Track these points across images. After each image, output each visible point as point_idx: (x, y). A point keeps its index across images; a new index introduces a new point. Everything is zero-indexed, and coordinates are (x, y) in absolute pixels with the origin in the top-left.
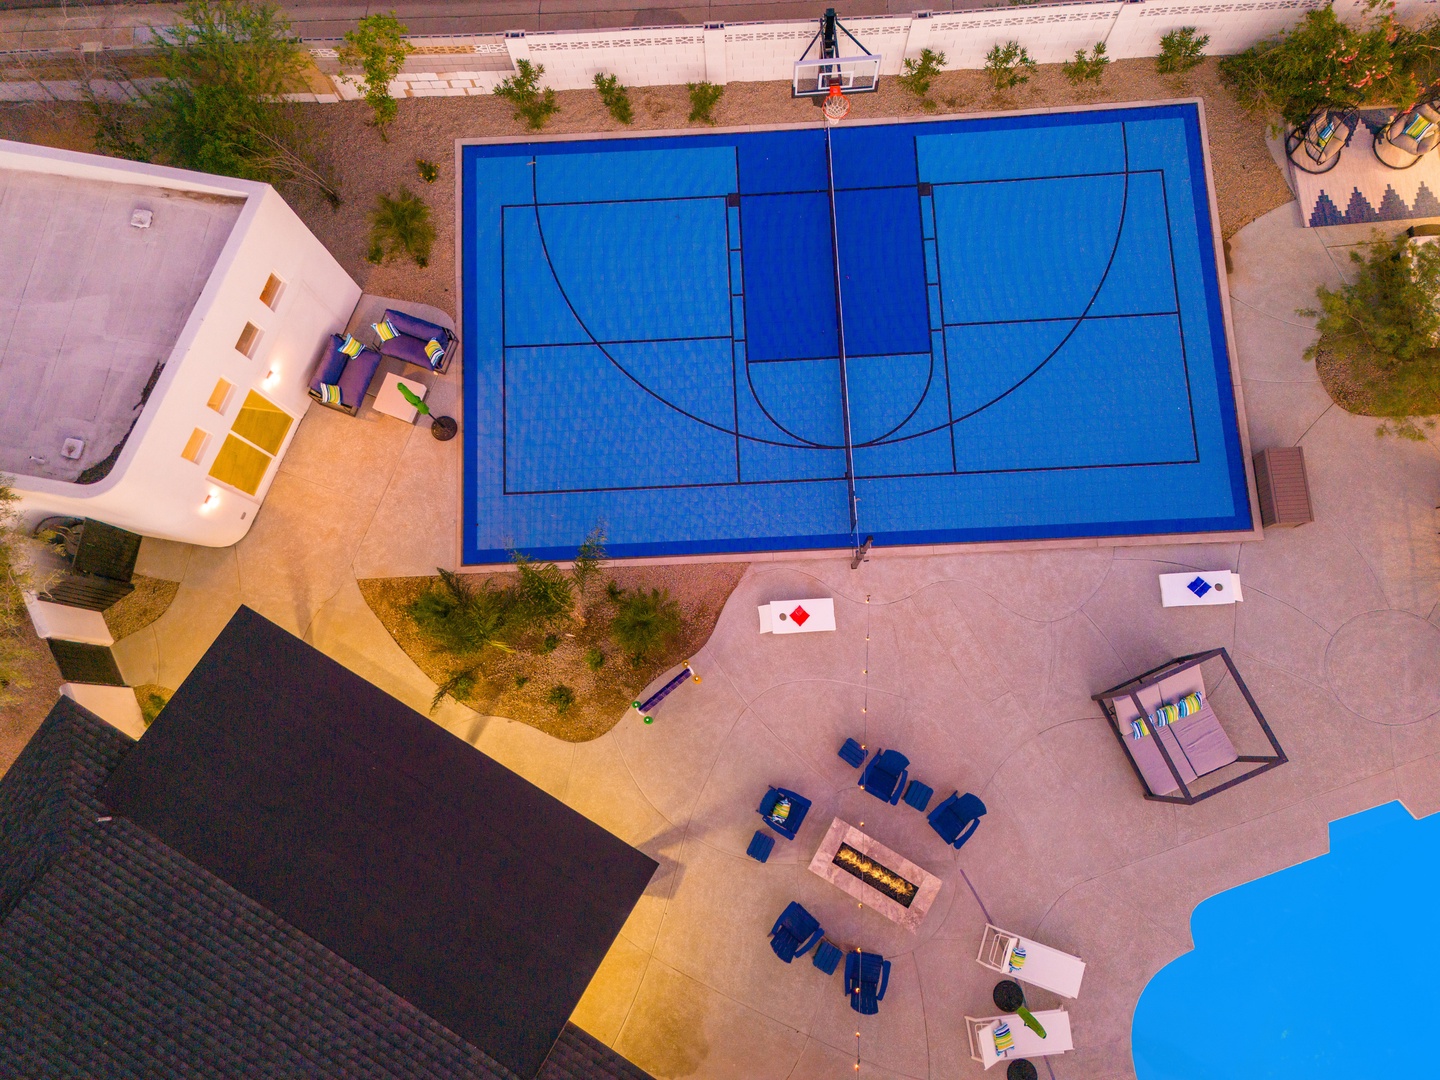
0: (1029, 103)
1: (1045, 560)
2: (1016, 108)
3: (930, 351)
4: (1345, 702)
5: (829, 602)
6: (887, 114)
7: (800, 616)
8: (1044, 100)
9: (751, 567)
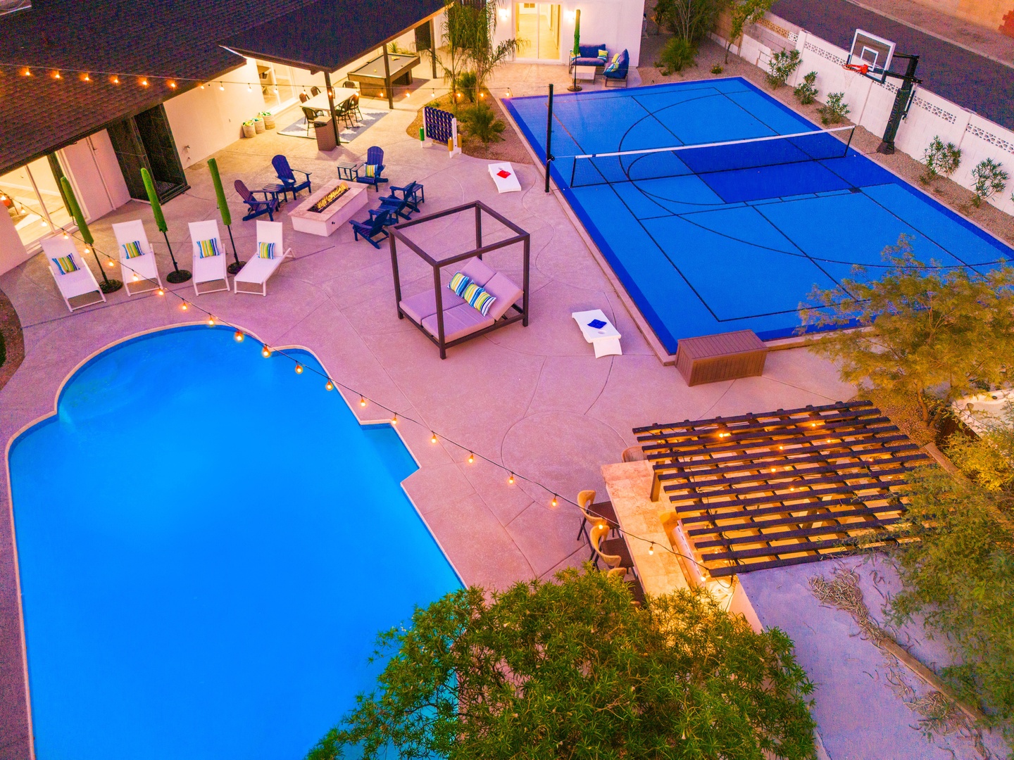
0: (978, 219)
1: (590, 262)
2: (966, 215)
3: (726, 203)
4: (517, 425)
5: (518, 187)
6: (900, 172)
7: (503, 174)
8: (988, 225)
9: (531, 166)
